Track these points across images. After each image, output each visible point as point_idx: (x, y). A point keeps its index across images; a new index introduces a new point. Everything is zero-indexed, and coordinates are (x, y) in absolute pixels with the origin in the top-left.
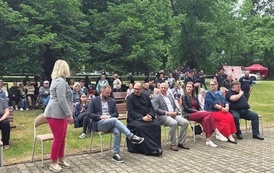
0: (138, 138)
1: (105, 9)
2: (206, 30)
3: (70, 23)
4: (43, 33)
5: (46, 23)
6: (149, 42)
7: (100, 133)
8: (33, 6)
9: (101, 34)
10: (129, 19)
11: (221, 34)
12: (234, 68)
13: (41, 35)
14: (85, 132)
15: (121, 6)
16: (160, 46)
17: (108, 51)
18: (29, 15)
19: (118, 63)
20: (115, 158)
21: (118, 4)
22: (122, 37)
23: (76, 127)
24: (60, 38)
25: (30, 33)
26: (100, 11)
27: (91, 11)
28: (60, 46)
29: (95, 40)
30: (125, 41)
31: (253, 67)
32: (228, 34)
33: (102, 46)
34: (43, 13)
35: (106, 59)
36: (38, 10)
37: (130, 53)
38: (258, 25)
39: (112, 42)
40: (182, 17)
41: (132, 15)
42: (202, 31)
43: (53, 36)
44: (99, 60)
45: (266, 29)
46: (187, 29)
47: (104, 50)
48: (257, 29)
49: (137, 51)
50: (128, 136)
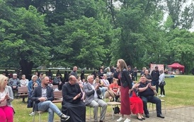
0: (65, 116)
1: (63, 24)
2: (137, 39)
3: (36, 33)
4: (15, 39)
5: (18, 33)
6: (94, 46)
7: (39, 112)
8: (9, 21)
9: (59, 40)
10: (79, 30)
11: (149, 41)
14: (34, 111)
15: (74, 22)
16: (101, 50)
17: (63, 52)
18: (6, 27)
19: (71, 61)
21: (72, 20)
22: (74, 42)
23: (28, 107)
24: (28, 43)
25: (6, 39)
26: (59, 24)
27: (52, 24)
28: (28, 48)
29: (55, 45)
30: (77, 45)
31: (174, 65)
32: (153, 43)
33: (60, 49)
34: (16, 26)
35: (62, 58)
36: (14, 23)
37: (79, 54)
38: (177, 36)
39: (67, 46)
40: (119, 29)
41: (81, 28)
42: (134, 39)
43: (22, 42)
44: (57, 59)
45: (182, 39)
46: (124, 38)
47: (61, 51)
48: (176, 38)
49: (83, 53)
50: (59, 114)
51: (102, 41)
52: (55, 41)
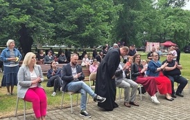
0: (101, 98)
2: (136, 16)
3: (40, 8)
4: (20, 15)
5: (22, 7)
7: (70, 93)
9: (62, 17)
10: (84, 6)
11: (146, 19)
13: (18, 16)
14: (55, 91)
16: (106, 26)
17: (67, 30)
19: (75, 39)
20: (83, 114)
22: (78, 19)
23: (48, 86)
25: (10, 14)
28: (33, 25)
29: (57, 22)
37: (84, 31)
38: (171, 14)
39: (71, 23)
40: (120, 6)
44: (61, 36)
45: (176, 17)
46: (122, 15)
47: (65, 28)
48: (170, 17)
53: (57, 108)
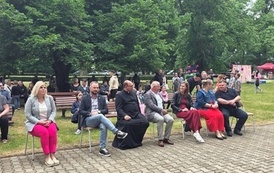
0: (122, 133)
1: (109, 10)
2: (213, 29)
3: (75, 24)
4: (47, 34)
5: (50, 24)
6: (153, 41)
7: (88, 128)
8: (38, 8)
9: (105, 34)
10: (132, 19)
11: (230, 32)
12: (244, 67)
13: (45, 36)
14: (80, 128)
15: (125, 7)
16: (164, 46)
17: (111, 51)
18: (34, 17)
20: (102, 152)
21: (121, 4)
22: (126, 37)
24: (63, 39)
25: (35, 34)
26: (105, 11)
27: (95, 12)
28: (64, 46)
29: (99, 41)
30: (129, 40)
31: (265, 66)
32: (237, 34)
33: (106, 47)
34: (47, 15)
35: (109, 59)
36: (43, 12)
37: (132, 53)
38: (271, 23)
39: (116, 41)
40: (188, 15)
41: (135, 16)
42: (210, 30)
43: (56, 37)
44: (103, 60)
46: (195, 28)
47: (108, 49)
48: (270, 27)
49: (139, 51)
50: (113, 131)
51: (164, 33)
52: (99, 35)
53: (76, 147)
